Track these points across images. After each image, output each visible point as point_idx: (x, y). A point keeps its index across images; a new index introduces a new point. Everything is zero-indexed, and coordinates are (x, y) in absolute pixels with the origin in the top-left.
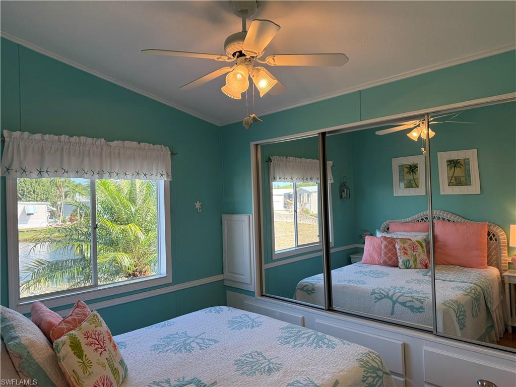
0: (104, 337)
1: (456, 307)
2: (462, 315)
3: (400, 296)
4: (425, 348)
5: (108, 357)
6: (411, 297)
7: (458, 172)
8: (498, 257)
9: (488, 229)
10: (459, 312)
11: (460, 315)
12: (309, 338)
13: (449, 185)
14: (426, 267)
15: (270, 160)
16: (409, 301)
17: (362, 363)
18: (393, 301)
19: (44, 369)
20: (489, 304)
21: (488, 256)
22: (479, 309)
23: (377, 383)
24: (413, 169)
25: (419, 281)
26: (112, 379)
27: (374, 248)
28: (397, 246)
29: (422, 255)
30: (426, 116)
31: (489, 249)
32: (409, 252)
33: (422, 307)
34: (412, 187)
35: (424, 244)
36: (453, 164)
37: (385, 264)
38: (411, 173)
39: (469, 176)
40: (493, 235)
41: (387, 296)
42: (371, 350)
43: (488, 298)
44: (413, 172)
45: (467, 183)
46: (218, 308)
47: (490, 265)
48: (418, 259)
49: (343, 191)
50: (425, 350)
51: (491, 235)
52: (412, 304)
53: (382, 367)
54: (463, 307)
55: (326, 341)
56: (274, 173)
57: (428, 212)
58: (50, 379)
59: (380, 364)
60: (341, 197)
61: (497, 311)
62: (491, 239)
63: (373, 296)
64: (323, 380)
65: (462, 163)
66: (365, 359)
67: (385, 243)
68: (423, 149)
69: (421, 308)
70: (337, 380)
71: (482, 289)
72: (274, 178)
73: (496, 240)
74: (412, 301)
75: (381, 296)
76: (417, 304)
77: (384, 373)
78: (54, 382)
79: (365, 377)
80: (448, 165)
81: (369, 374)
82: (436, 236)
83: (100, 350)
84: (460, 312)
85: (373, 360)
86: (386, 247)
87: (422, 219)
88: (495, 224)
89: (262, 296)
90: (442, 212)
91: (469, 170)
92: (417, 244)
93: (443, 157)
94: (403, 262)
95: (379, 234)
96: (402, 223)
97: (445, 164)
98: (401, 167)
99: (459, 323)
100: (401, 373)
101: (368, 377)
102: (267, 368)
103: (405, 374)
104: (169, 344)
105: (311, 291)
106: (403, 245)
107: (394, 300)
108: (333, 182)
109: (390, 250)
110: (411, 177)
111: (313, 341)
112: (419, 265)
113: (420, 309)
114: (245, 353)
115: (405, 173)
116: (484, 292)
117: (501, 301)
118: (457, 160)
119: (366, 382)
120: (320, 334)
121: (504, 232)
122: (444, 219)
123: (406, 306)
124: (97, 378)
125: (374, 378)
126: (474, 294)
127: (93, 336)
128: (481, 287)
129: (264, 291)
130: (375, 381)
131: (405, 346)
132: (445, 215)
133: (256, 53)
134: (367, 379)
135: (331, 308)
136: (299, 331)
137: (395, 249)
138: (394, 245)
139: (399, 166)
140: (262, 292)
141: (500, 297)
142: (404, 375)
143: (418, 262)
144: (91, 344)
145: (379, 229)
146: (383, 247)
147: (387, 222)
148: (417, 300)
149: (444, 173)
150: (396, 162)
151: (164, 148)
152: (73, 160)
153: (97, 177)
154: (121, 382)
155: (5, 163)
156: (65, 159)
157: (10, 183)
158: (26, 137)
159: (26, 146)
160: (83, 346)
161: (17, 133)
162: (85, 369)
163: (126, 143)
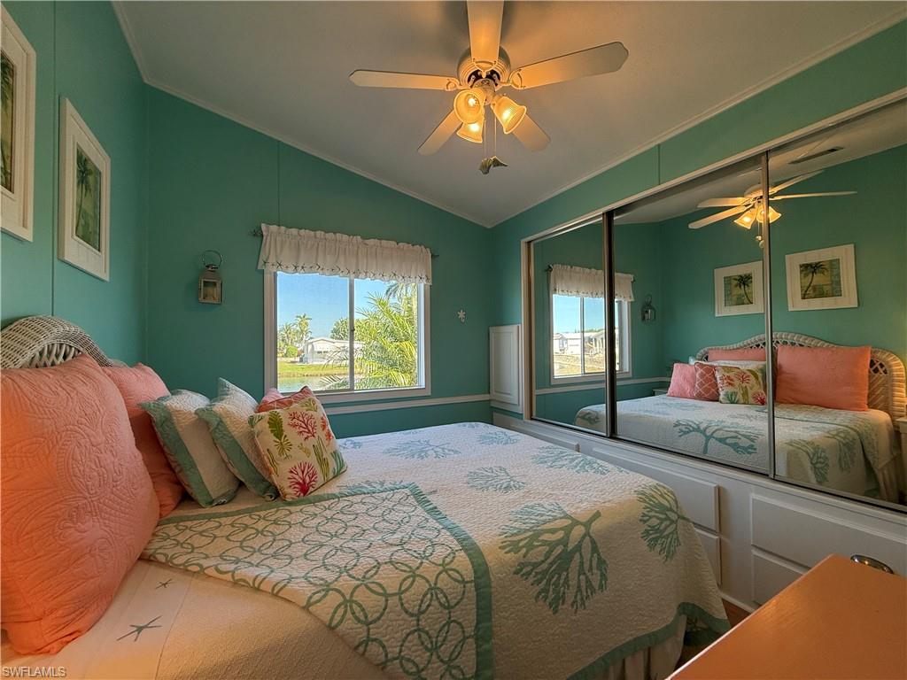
0: (315, 423)
1: (811, 450)
2: (820, 463)
3: (716, 430)
4: (753, 496)
5: (316, 444)
6: (736, 432)
7: (819, 279)
8: (887, 398)
9: (873, 357)
10: (815, 458)
11: (817, 463)
12: (573, 460)
13: (804, 298)
14: (763, 402)
15: (550, 269)
16: (732, 437)
17: (643, 497)
18: (706, 436)
19: (240, 444)
20: (870, 458)
21: (869, 394)
22: (853, 461)
23: (666, 528)
24: (745, 281)
25: (749, 417)
26: (318, 469)
27: (685, 378)
28: (718, 376)
29: (755, 387)
30: (764, 158)
31: (871, 385)
32: (737, 382)
33: (753, 446)
34: (743, 304)
35: (760, 375)
36: (810, 269)
37: (700, 397)
38: (742, 287)
39: (839, 283)
40: (882, 366)
41: (698, 429)
42: (661, 484)
43: (868, 449)
44: (744, 284)
45: (836, 291)
46: (473, 423)
47: (875, 408)
48: (750, 393)
49: (647, 312)
50: (753, 500)
51: (877, 365)
52: (737, 441)
53: (677, 508)
54: (824, 452)
55: (595, 465)
56: (555, 284)
57: (766, 336)
58: (246, 456)
59: (673, 502)
60: (644, 318)
61: (886, 472)
62: (876, 371)
63: (677, 428)
64: (578, 508)
65: (826, 267)
66: (648, 492)
67: (700, 371)
68: (760, 238)
69: (751, 447)
70: (598, 511)
71: (859, 434)
72: (555, 290)
73: (885, 372)
74: (736, 437)
75: (688, 429)
76: (744, 442)
77: (679, 517)
78: (252, 461)
79: (647, 516)
80: (801, 272)
81: (653, 514)
82: (780, 366)
83: (306, 435)
84: (818, 458)
85: (661, 495)
86: (702, 376)
87: (758, 346)
88: (885, 350)
89: (532, 419)
90: (790, 335)
91: (839, 275)
92: (749, 374)
93: (794, 261)
94: (726, 395)
95: (692, 362)
96: (726, 350)
97: (798, 270)
98: (728, 280)
99: (816, 474)
100: (713, 528)
101: (650, 517)
102: (505, 485)
103: (720, 530)
104: (404, 449)
105: (594, 420)
106: (726, 374)
107: (708, 434)
108: (633, 300)
109: (707, 380)
110: (742, 292)
111: (578, 464)
112: (751, 400)
113: (750, 449)
114: (485, 466)
115: (733, 286)
116: (860, 438)
117: (894, 459)
118: (817, 264)
119: (648, 523)
120: (589, 458)
121: (899, 361)
122: (793, 344)
123: (726, 444)
124: (296, 463)
125: (662, 520)
126: (844, 438)
127: (301, 418)
128: (855, 430)
129: (534, 414)
130: (663, 525)
131: (720, 492)
132: (795, 338)
133: (491, 64)
134: (648, 520)
135: (614, 436)
136: (562, 453)
137: (716, 379)
138: (714, 374)
139: (725, 278)
140: (531, 415)
141: (892, 453)
142: (718, 531)
143: (750, 395)
144: (295, 426)
145: (694, 357)
146: (697, 376)
147: (706, 349)
148: (743, 435)
149: (794, 283)
150: (721, 274)
151: (424, 250)
152: (328, 257)
153: (352, 276)
154: (331, 475)
155: (263, 257)
156: (321, 256)
157: (268, 277)
158: (283, 232)
159: (282, 241)
160: (285, 427)
161: (274, 228)
162: (282, 450)
163: (383, 241)
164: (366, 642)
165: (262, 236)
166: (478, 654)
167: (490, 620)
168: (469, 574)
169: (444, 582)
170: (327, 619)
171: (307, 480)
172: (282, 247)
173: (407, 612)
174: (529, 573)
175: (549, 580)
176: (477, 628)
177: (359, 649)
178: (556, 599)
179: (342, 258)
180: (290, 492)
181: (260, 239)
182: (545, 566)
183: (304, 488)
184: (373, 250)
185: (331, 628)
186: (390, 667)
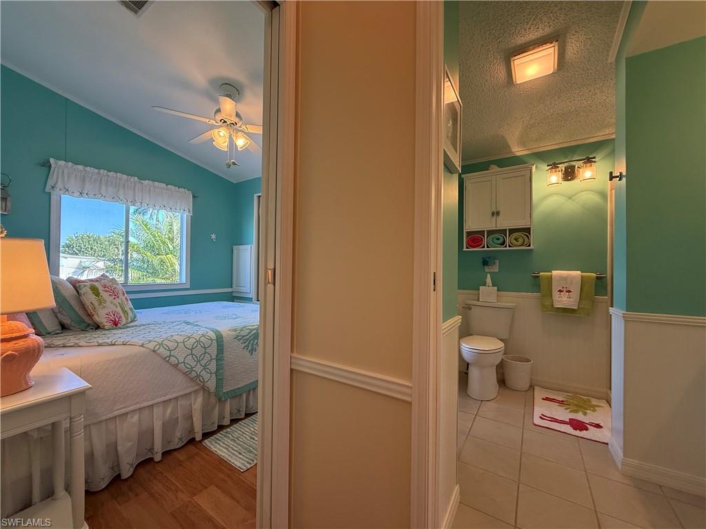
0: (118, 291)
5: (120, 302)
26: (122, 315)
58: (73, 308)
78: (77, 311)
83: (113, 297)
124: (110, 311)
127: (110, 288)
144: (106, 291)
151: (187, 192)
152: (110, 188)
153: (130, 204)
154: (130, 320)
155: (50, 182)
156: (103, 188)
157: (54, 198)
158: (70, 166)
159: (69, 173)
160: (100, 291)
161: (62, 163)
162: (100, 303)
163: (156, 183)
164: (170, 357)
165: (50, 166)
166: (217, 365)
167: (223, 354)
168: (214, 337)
169: (203, 339)
170: (152, 349)
171: (117, 320)
172: (69, 178)
173: (187, 348)
174: (240, 339)
175: (249, 343)
176: (217, 356)
177: (166, 360)
178: (252, 350)
179: (121, 191)
180: (108, 325)
181: (47, 169)
182: (248, 337)
183: (116, 324)
184: (148, 188)
185: (154, 351)
186: (180, 366)
